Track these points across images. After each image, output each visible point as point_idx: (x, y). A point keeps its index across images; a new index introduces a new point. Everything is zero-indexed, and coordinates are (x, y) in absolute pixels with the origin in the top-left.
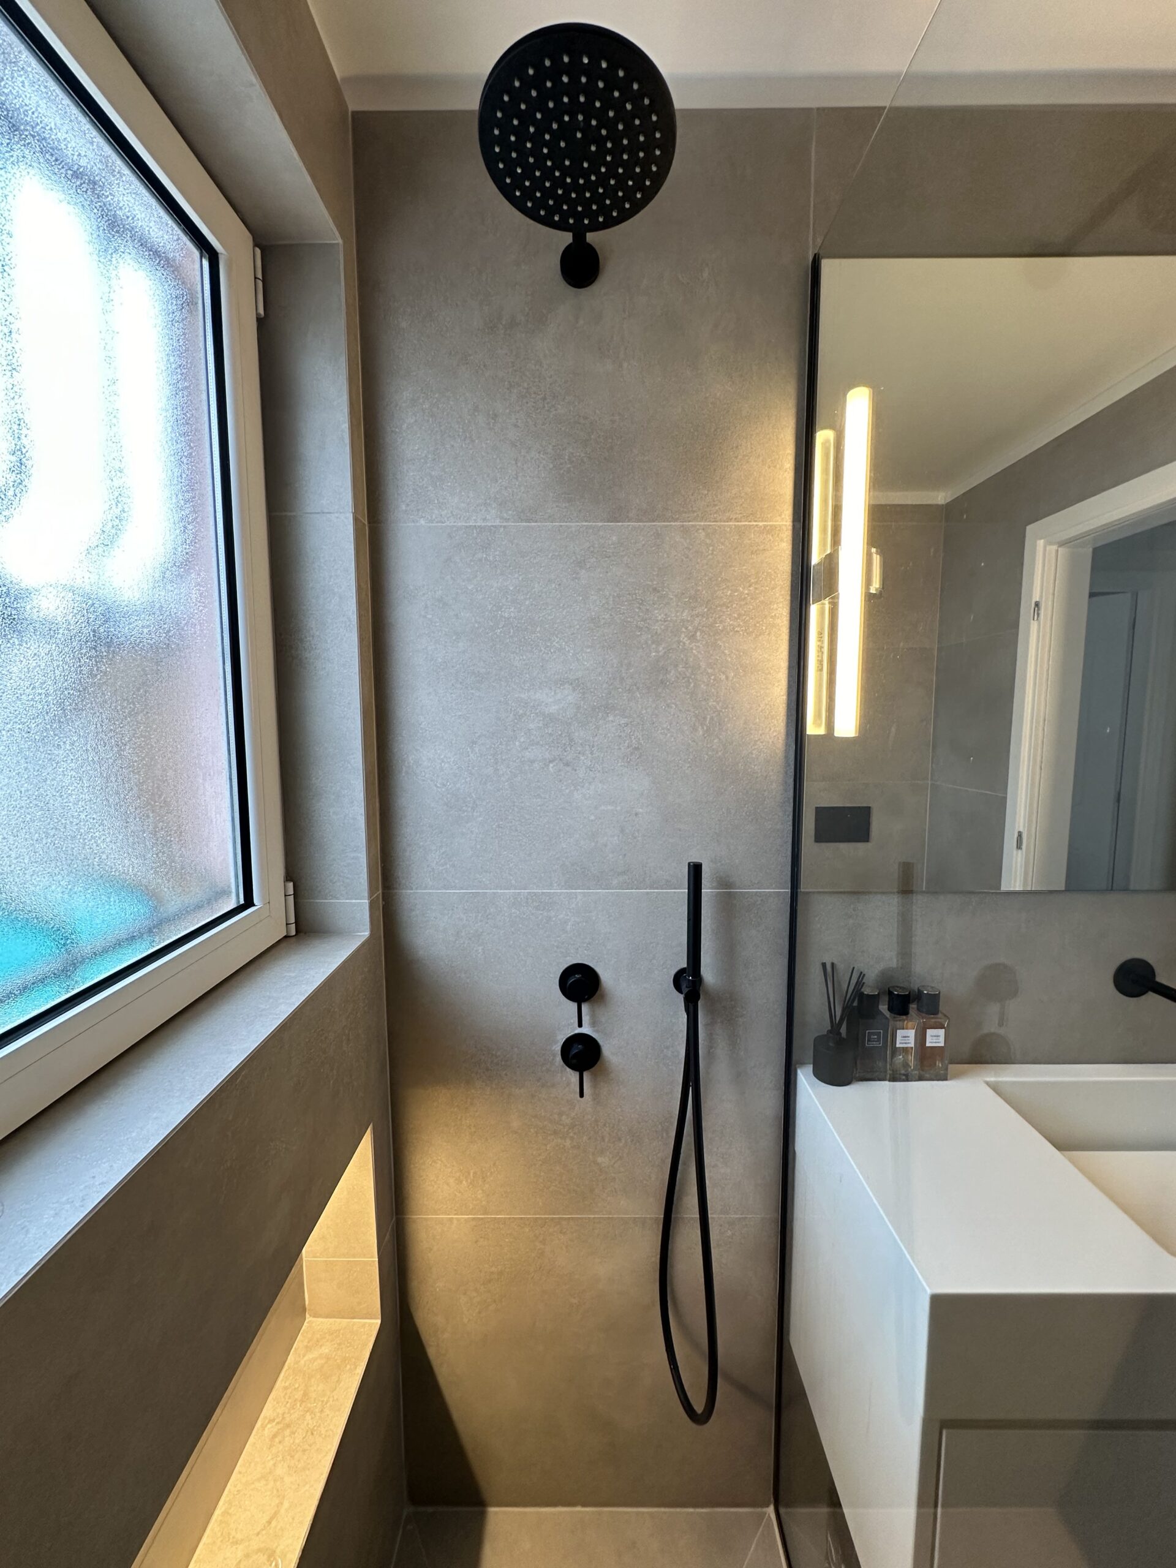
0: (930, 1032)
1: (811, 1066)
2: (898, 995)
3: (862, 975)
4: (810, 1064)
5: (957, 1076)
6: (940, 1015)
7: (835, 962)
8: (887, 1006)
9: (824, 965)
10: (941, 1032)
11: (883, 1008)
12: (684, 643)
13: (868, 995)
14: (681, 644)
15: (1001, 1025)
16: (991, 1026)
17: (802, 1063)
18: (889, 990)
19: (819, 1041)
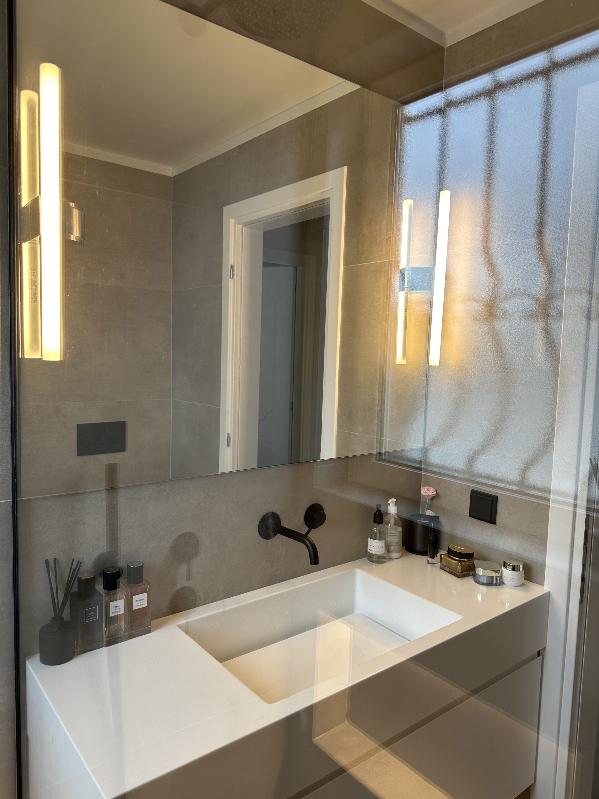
0: (136, 598)
1: (39, 654)
2: (110, 573)
3: (79, 564)
4: (38, 653)
5: (157, 627)
6: (144, 582)
7: (57, 557)
8: (102, 586)
9: (47, 562)
10: (145, 595)
11: (100, 587)
13: (86, 580)
15: (189, 579)
16: (182, 583)
17: (30, 655)
18: (103, 571)
19: (44, 631)
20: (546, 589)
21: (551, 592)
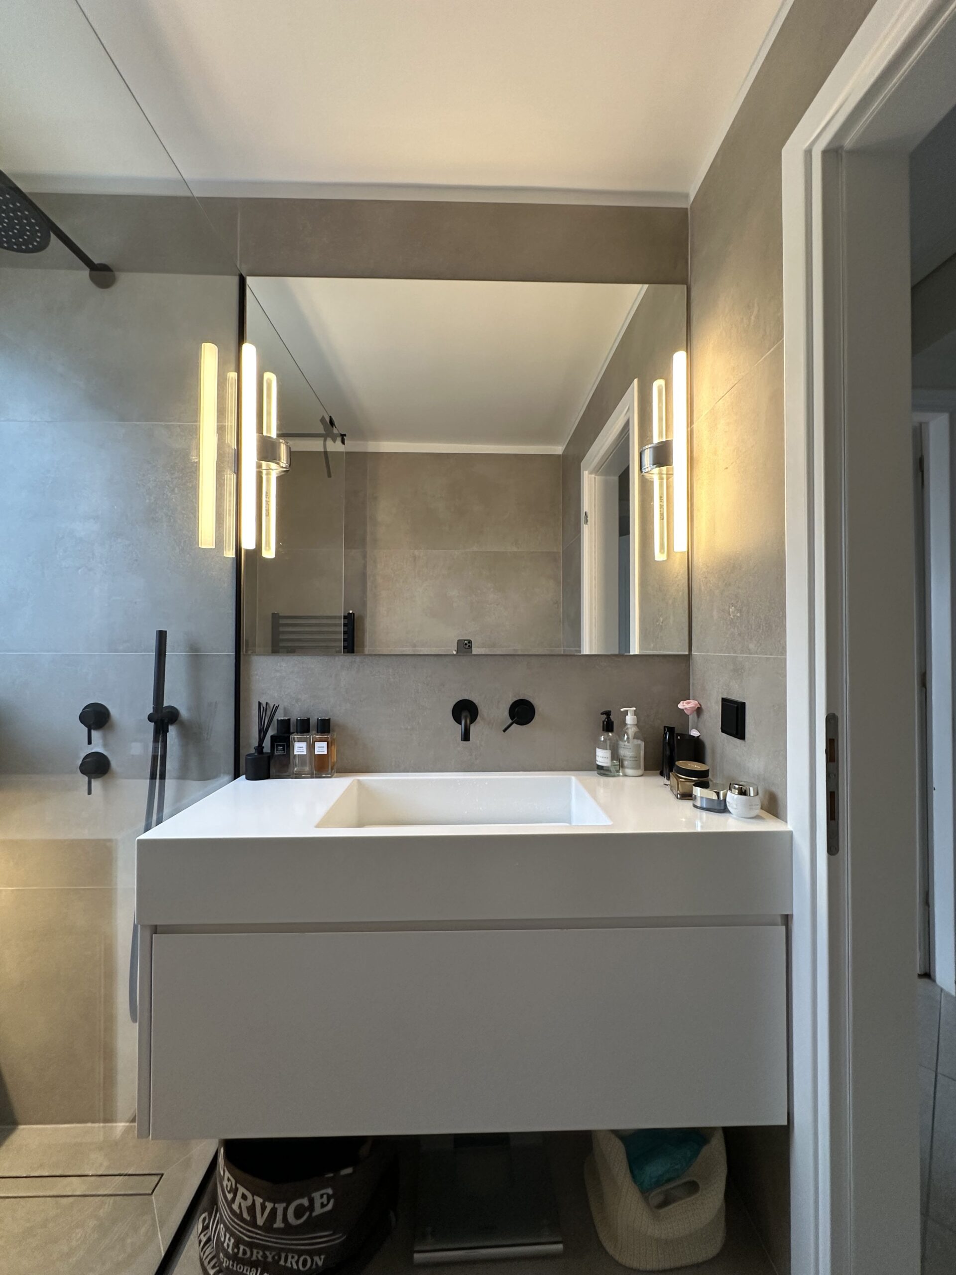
0: (318, 744)
9: (259, 704)
10: (325, 744)
12: (167, 495)
13: (282, 720)
14: (165, 495)
20: (789, 827)
21: (794, 832)
